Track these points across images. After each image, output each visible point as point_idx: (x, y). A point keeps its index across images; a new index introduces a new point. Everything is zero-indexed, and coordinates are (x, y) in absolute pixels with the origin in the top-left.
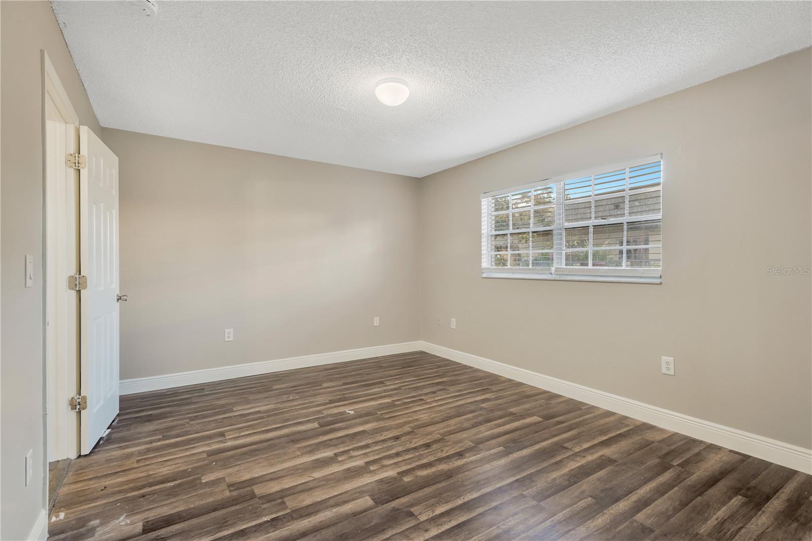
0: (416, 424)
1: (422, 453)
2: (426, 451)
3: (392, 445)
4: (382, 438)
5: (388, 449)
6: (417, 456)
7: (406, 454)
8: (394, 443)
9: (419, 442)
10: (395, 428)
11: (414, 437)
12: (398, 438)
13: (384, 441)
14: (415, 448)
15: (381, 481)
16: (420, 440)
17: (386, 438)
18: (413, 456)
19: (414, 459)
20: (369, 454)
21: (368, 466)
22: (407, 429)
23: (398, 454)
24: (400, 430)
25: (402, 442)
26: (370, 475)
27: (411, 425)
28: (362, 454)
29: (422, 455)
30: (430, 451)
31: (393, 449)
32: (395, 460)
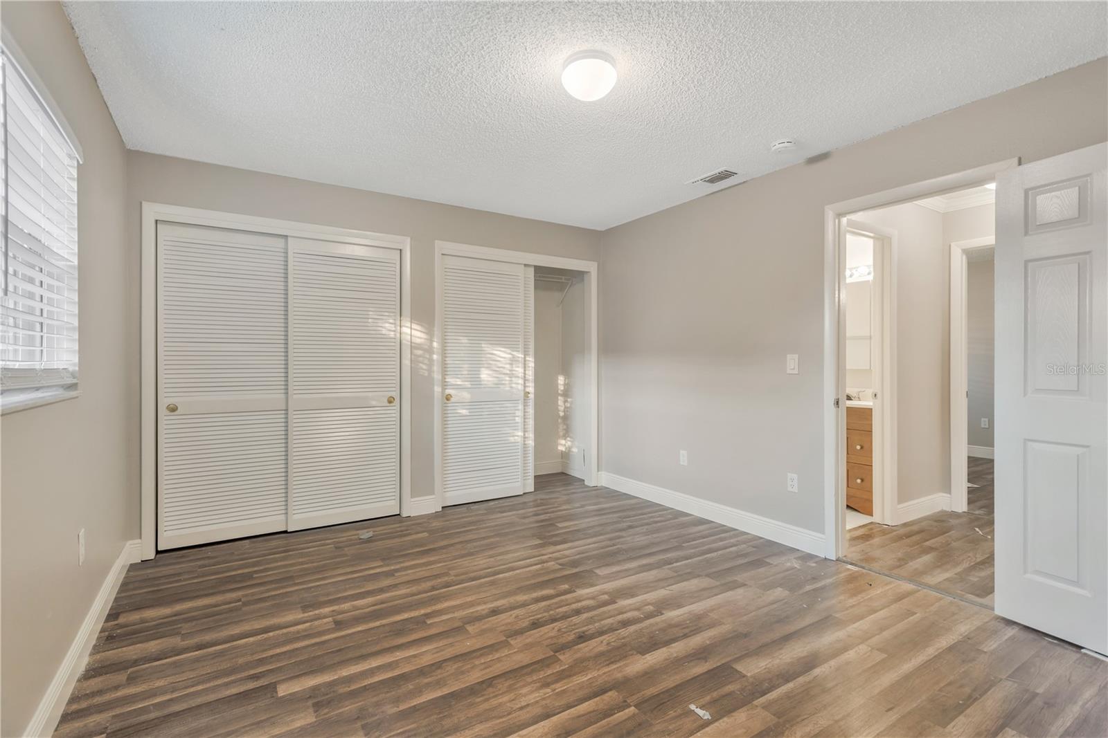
0: (549, 672)
1: (545, 614)
2: (539, 616)
3: (587, 625)
4: (605, 638)
5: (591, 621)
6: (551, 610)
7: (566, 612)
8: (585, 629)
9: (546, 631)
10: (588, 659)
11: (555, 641)
12: (581, 637)
13: (601, 633)
14: (554, 620)
15: (592, 585)
16: (545, 633)
17: (601, 638)
18: (557, 610)
19: (556, 606)
20: (616, 612)
21: (612, 599)
22: (566, 658)
23: (578, 612)
24: (578, 655)
25: (574, 630)
26: (606, 590)
27: (557, 668)
28: (625, 612)
29: (545, 611)
30: (534, 616)
31: (586, 619)
32: (580, 605)
